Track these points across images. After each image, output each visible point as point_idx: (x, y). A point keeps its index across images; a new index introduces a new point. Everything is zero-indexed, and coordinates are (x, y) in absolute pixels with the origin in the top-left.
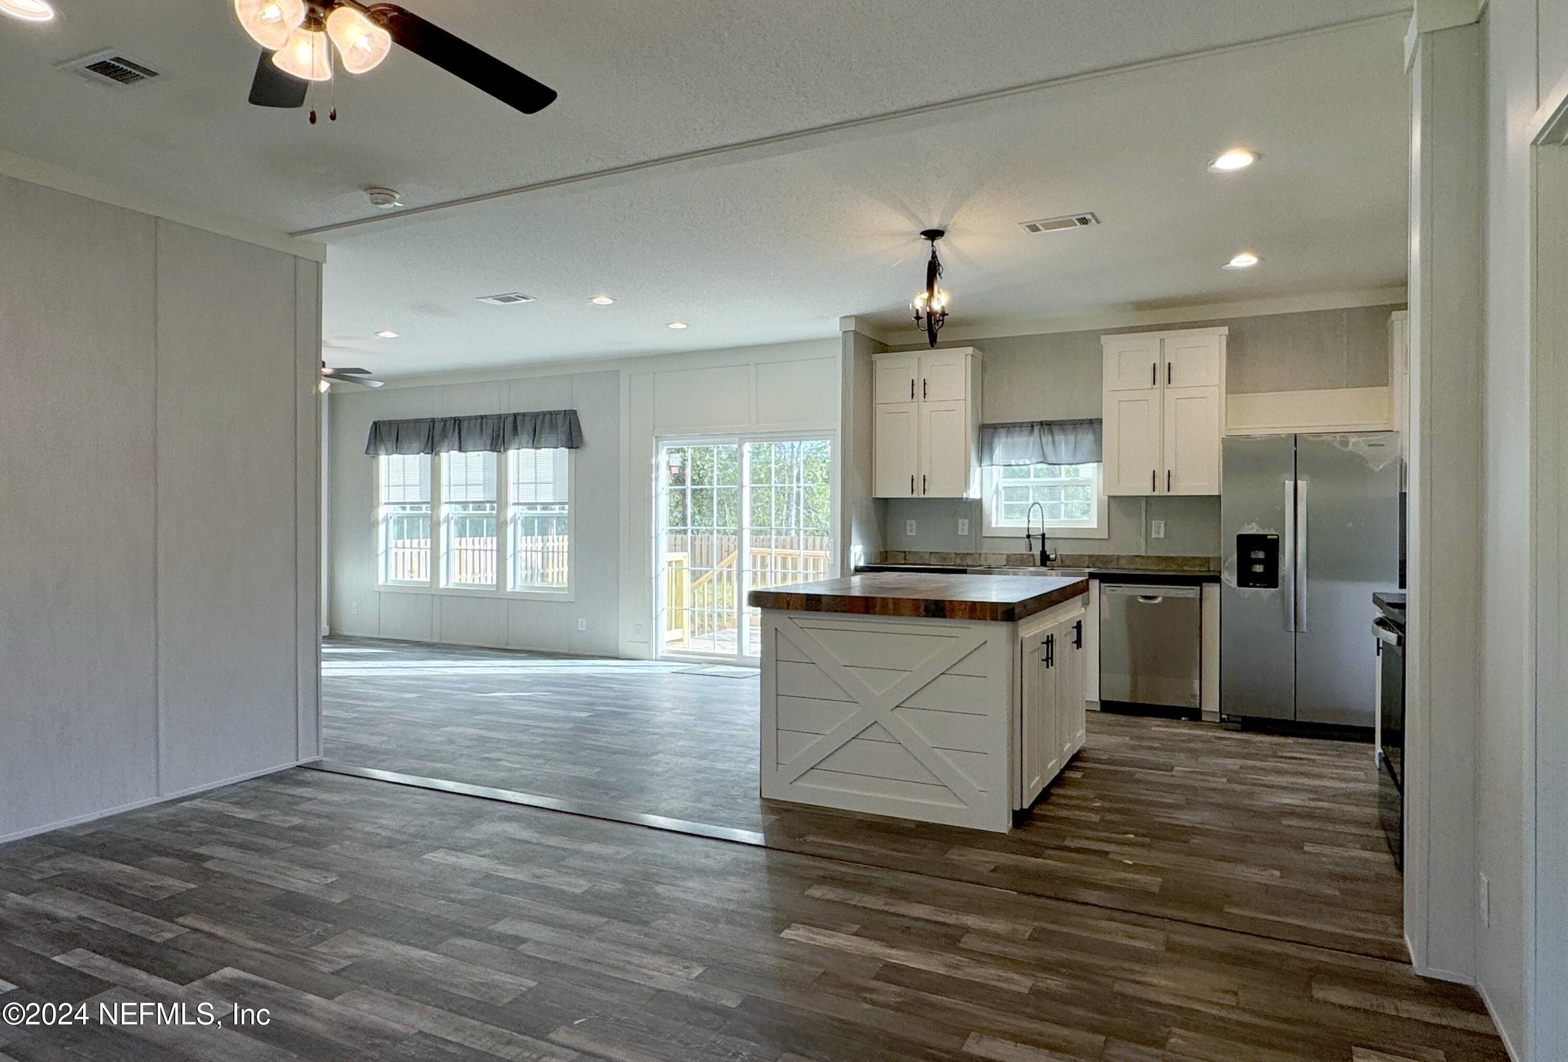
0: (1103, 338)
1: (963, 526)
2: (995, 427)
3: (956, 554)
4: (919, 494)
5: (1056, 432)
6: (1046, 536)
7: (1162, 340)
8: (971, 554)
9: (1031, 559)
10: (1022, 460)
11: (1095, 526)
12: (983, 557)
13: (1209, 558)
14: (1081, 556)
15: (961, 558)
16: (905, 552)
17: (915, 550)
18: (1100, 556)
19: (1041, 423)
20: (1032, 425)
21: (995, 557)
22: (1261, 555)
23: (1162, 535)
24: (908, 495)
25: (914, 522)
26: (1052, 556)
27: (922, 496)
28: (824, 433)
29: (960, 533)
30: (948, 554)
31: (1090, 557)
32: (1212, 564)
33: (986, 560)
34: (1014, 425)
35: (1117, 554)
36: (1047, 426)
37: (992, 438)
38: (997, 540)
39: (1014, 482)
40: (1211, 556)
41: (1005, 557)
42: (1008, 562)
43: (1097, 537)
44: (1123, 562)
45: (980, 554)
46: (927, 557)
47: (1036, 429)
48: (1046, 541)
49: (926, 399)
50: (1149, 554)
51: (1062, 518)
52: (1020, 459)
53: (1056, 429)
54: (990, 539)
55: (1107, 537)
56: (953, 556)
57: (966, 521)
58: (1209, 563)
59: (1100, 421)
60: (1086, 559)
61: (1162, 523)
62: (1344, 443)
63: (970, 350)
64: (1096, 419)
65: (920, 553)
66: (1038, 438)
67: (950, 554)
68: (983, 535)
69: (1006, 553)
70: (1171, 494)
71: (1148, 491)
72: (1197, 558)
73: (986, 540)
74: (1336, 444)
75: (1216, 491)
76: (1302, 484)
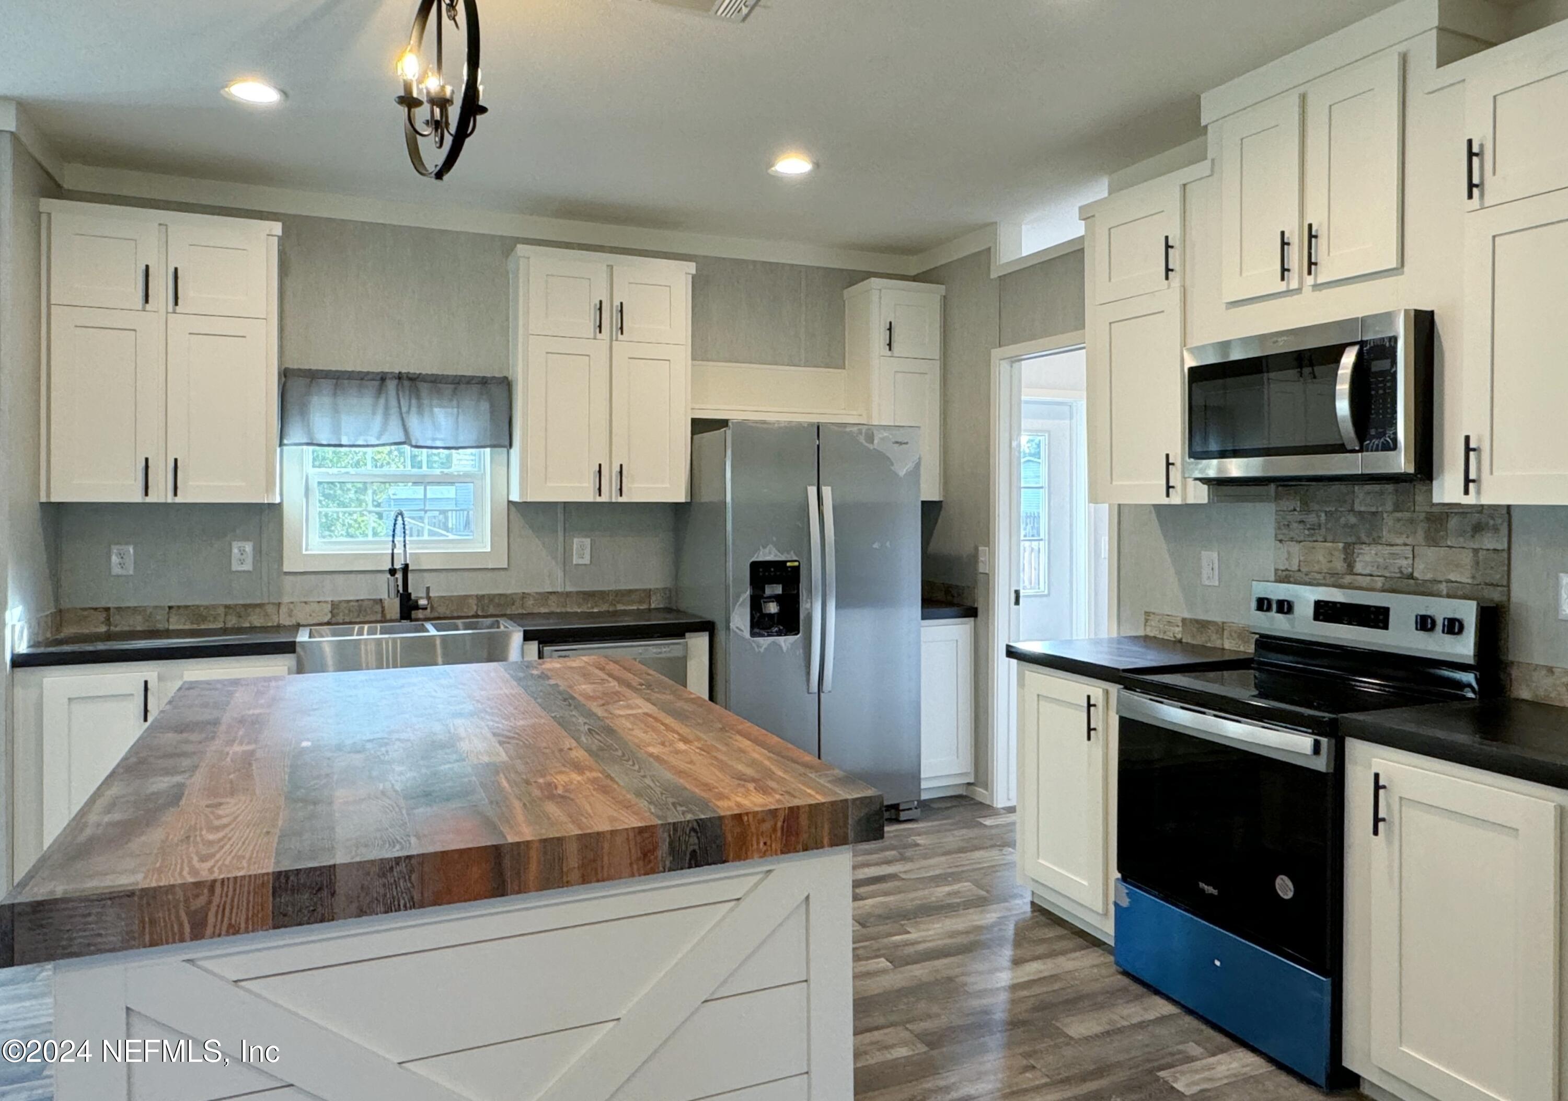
0: (521, 249)
1: (242, 557)
2: (313, 377)
3: (227, 607)
4: (160, 494)
5: (424, 393)
6: (410, 568)
7: (611, 267)
8: (260, 606)
9: (378, 608)
10: (362, 438)
11: (489, 550)
12: (283, 610)
13: (650, 590)
14: (466, 598)
16: (107, 609)
17: (132, 603)
18: (495, 595)
19: (400, 377)
20: (383, 378)
21: (308, 608)
22: (778, 589)
23: (588, 560)
24: (134, 497)
25: (130, 549)
26: (423, 602)
29: (235, 567)
30: (206, 607)
31: (480, 598)
32: (653, 598)
33: (290, 616)
34: (346, 377)
35: (520, 591)
37: (308, 393)
38: (312, 578)
40: (652, 587)
41: (328, 607)
42: (333, 616)
43: (490, 566)
44: (530, 602)
45: (278, 605)
46: (160, 616)
47: (391, 385)
48: (410, 576)
49: (178, 309)
50: (568, 589)
52: (358, 435)
53: (424, 387)
54: (298, 577)
55: (506, 566)
56: (221, 611)
57: (248, 547)
58: (650, 597)
59: (506, 384)
60: (473, 602)
61: (587, 541)
62: (870, 438)
63: (277, 228)
64: (506, 378)
65: (145, 609)
66: (393, 402)
67: (214, 607)
68: (285, 569)
69: (330, 599)
70: (620, 500)
71: (589, 496)
72: (636, 590)
73: (291, 578)
74: (862, 439)
75: (680, 496)
76: (827, 491)
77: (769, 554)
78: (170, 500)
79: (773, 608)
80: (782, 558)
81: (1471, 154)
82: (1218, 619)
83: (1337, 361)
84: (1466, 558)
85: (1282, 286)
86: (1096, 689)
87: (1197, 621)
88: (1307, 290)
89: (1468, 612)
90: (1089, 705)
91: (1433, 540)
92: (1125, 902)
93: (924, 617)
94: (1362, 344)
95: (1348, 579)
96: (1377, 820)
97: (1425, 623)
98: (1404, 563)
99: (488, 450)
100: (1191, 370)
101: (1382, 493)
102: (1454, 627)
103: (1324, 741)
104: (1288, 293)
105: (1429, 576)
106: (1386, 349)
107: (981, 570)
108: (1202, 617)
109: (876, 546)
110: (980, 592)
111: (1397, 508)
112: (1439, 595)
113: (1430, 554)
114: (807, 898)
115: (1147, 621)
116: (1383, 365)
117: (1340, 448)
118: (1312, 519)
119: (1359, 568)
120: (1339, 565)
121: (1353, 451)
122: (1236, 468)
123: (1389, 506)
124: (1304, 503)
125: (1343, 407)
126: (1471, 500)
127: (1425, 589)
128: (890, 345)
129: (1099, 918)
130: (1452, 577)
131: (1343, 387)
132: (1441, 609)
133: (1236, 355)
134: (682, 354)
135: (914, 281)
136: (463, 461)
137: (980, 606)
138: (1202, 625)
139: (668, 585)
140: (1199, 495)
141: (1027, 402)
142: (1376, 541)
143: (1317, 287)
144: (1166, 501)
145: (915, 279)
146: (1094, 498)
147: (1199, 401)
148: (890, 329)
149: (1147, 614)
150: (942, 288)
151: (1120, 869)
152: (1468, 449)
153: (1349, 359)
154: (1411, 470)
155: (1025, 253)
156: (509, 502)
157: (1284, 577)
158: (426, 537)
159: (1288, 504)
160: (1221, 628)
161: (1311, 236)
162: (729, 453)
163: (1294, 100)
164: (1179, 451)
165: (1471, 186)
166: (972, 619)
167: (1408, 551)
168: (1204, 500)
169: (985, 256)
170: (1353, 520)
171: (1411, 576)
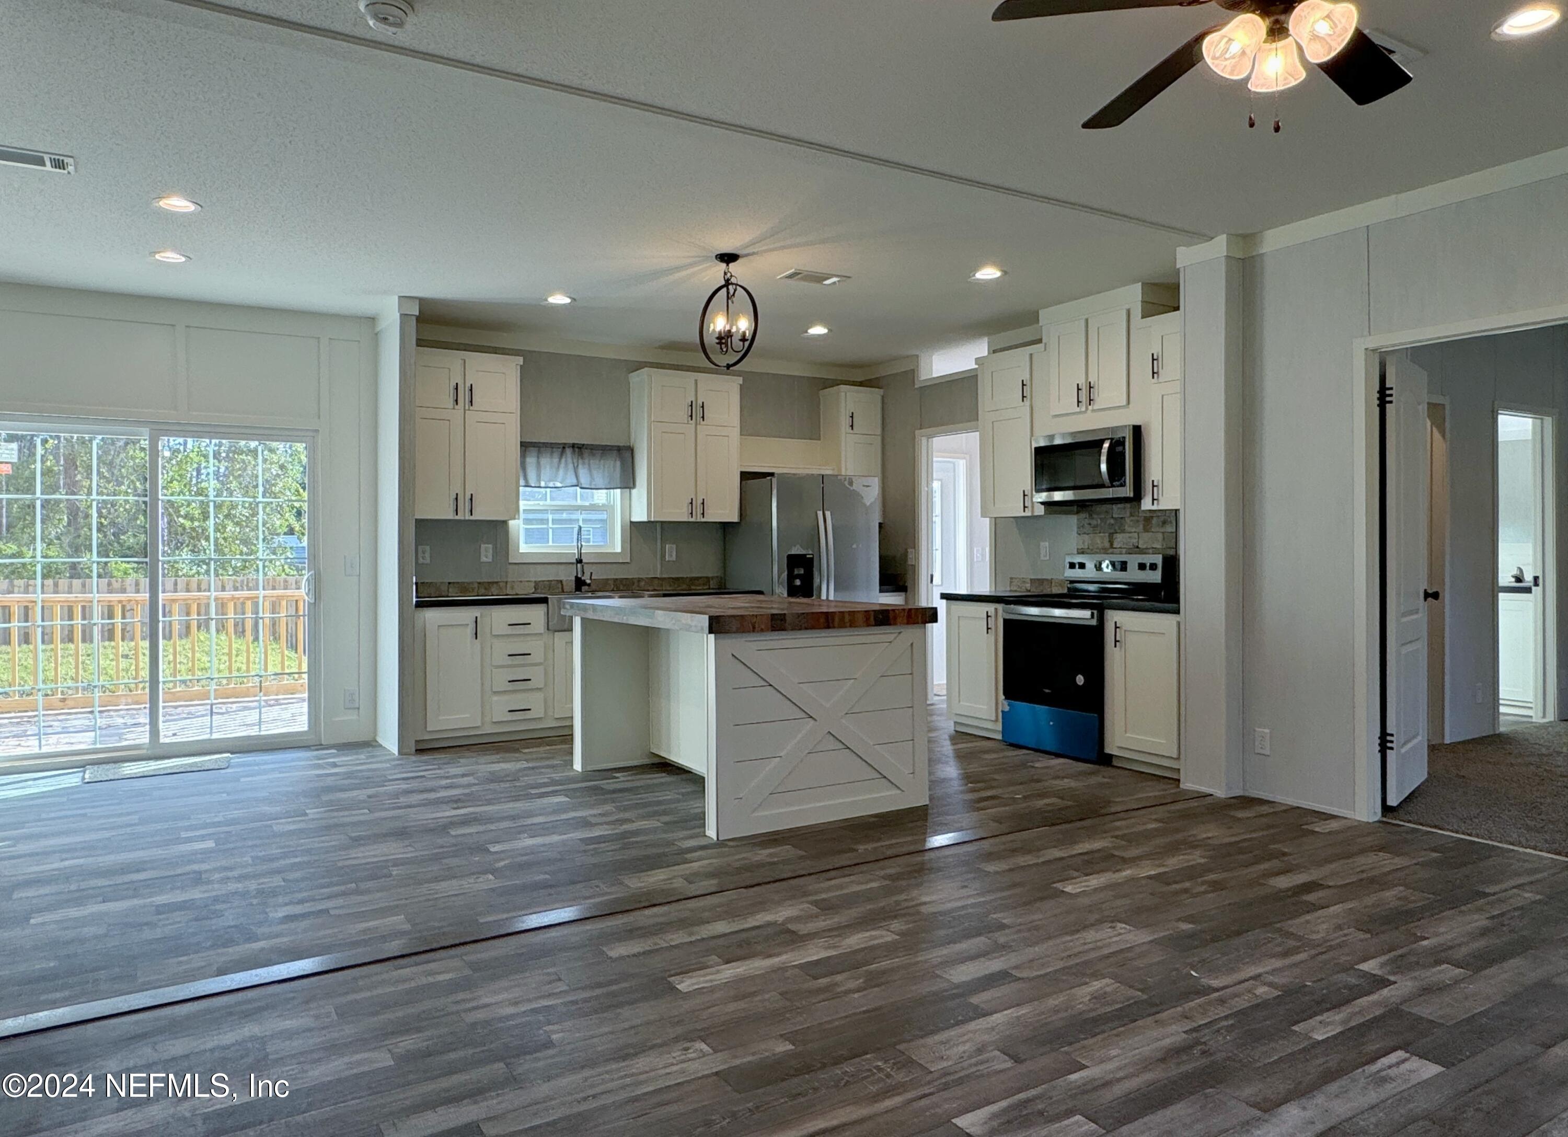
0: (646, 370)
1: (486, 553)
3: (479, 583)
4: (464, 515)
7: (697, 381)
8: (497, 583)
9: (560, 586)
11: (620, 551)
12: (510, 586)
14: (608, 579)
15: (486, 589)
17: (429, 581)
18: (623, 579)
19: (573, 446)
20: (564, 447)
21: (522, 585)
22: (802, 571)
23: (674, 558)
24: (450, 516)
25: (428, 548)
26: (588, 581)
27: (468, 517)
28: (299, 433)
29: (484, 559)
30: (469, 583)
31: (614, 580)
32: (711, 582)
34: (545, 445)
36: (579, 449)
37: (524, 457)
38: (524, 566)
39: (534, 505)
40: (710, 575)
41: (533, 584)
42: (535, 590)
43: (622, 561)
44: (642, 584)
45: (506, 582)
46: (444, 588)
47: (569, 451)
49: (473, 407)
50: (663, 576)
51: (551, 543)
52: (550, 481)
53: (586, 453)
54: (516, 567)
55: (630, 561)
56: (476, 585)
57: (490, 547)
58: (708, 581)
59: (631, 450)
60: (611, 582)
61: (674, 546)
62: (851, 483)
63: (520, 360)
64: (629, 447)
65: (436, 584)
66: (570, 460)
67: (472, 583)
68: (510, 561)
69: (533, 579)
70: (703, 520)
71: (685, 518)
72: (701, 578)
73: (514, 566)
74: (846, 483)
75: (735, 518)
76: (828, 514)
77: (796, 550)
78: (467, 518)
79: (798, 582)
80: (804, 552)
81: (1153, 360)
82: (1049, 577)
83: (1101, 447)
84: (1160, 536)
85: (1078, 410)
86: (991, 608)
87: (1038, 580)
88: (1089, 412)
89: (1158, 559)
90: (988, 616)
91: (1146, 530)
92: (1007, 709)
93: (881, 591)
94: (1112, 439)
95: (1111, 550)
96: (1116, 641)
97: (1142, 567)
98: (1135, 541)
99: (618, 491)
100: (1036, 448)
101: (1124, 508)
102: (1153, 567)
103: (1095, 612)
104: (1080, 413)
105: (1144, 547)
106: (1121, 442)
107: (910, 563)
108: (1039, 577)
109: (854, 546)
110: (909, 576)
111: (1131, 515)
112: (1149, 554)
113: (1146, 536)
114: (912, 644)
115: (1011, 582)
116: (1119, 449)
117: (1102, 486)
118: (1094, 522)
119: (1115, 545)
120: (1107, 545)
121: (1109, 487)
122: (1058, 496)
123: (1128, 514)
124: (1091, 515)
125: (1104, 467)
126: (1155, 507)
127: (1142, 552)
128: (852, 426)
129: (992, 723)
130: (1154, 546)
131: (1104, 458)
132: (1148, 559)
133: (1058, 441)
134: (735, 432)
135: (860, 386)
136: (600, 497)
137: (909, 584)
138: (1041, 581)
139: (719, 574)
140: (1040, 510)
141: (937, 462)
142: (1123, 531)
143: (1093, 411)
144: (1023, 514)
145: (861, 384)
146: (983, 515)
147: (1039, 462)
148: (852, 417)
149: (1011, 578)
150: (881, 391)
151: (1004, 694)
152: (1153, 486)
153: (1106, 445)
154: (1132, 495)
155: (935, 375)
156: (631, 522)
157: (1081, 552)
158: (591, 544)
159: (1082, 515)
160: (1050, 581)
161: (1090, 387)
162: (775, 492)
163: (1083, 323)
164: (1029, 488)
165: (1153, 373)
166: (903, 594)
167: (1136, 535)
168: (1042, 513)
169: (911, 374)
170: (1112, 521)
171: (1138, 547)
